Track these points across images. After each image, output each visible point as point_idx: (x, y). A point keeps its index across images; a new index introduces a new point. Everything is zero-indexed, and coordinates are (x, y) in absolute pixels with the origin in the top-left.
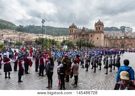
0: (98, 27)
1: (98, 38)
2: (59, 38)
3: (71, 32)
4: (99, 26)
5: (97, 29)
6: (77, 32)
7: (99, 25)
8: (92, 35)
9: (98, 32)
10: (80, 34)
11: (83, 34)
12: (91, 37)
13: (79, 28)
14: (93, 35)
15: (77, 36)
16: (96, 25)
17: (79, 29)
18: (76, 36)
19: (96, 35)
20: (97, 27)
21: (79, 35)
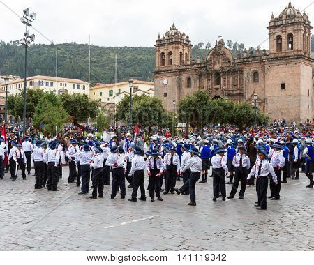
0: (284, 37)
1: (283, 86)
2: (115, 90)
3: (163, 64)
4: (290, 30)
5: (279, 46)
6: (189, 63)
7: (286, 25)
8: (256, 73)
9: (286, 58)
10: (203, 72)
11: (217, 67)
12: (251, 79)
13: (201, 44)
14: (259, 70)
15: (189, 79)
16: (274, 25)
17: (204, 47)
18: (184, 78)
19: (277, 73)
20: (279, 38)
21: (200, 76)
